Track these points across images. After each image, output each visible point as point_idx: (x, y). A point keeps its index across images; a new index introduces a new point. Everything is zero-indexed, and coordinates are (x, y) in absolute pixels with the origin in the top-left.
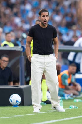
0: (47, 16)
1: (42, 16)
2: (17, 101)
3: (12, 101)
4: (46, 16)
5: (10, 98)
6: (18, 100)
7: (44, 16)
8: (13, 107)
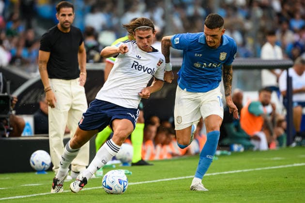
0: (70, 15)
1: (61, 14)
2: (43, 163)
3: (35, 163)
4: (67, 16)
5: (32, 158)
6: (45, 162)
7: (64, 15)
8: (36, 173)
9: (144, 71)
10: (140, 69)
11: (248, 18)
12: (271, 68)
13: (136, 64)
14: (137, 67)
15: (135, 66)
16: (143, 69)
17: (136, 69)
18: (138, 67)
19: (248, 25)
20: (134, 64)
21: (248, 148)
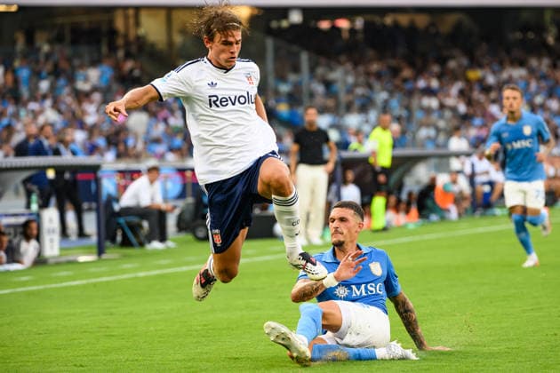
9: (234, 104)
10: (224, 104)
11: (441, 117)
12: (457, 155)
13: (215, 99)
14: (218, 103)
15: (214, 102)
16: (229, 102)
17: (218, 106)
18: (221, 102)
19: (442, 124)
20: (210, 100)
21: (443, 218)
